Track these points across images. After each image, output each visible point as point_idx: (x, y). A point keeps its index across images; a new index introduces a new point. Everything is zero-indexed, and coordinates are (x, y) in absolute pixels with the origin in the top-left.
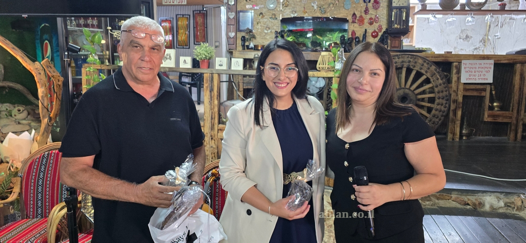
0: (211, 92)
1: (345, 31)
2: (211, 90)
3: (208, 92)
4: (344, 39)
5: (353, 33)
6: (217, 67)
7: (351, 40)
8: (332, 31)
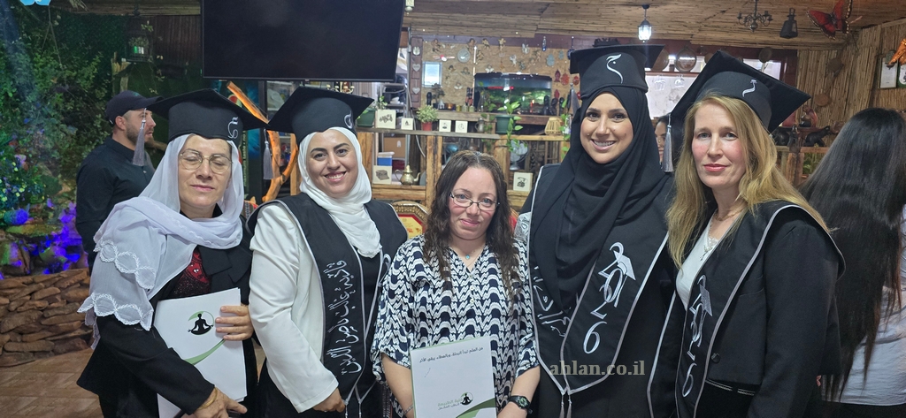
0: (434, 154)
1: (549, 90)
2: (435, 153)
3: (432, 155)
4: (548, 100)
5: (557, 93)
6: (441, 129)
7: (555, 101)
8: (532, 90)
